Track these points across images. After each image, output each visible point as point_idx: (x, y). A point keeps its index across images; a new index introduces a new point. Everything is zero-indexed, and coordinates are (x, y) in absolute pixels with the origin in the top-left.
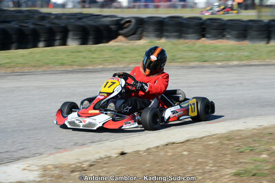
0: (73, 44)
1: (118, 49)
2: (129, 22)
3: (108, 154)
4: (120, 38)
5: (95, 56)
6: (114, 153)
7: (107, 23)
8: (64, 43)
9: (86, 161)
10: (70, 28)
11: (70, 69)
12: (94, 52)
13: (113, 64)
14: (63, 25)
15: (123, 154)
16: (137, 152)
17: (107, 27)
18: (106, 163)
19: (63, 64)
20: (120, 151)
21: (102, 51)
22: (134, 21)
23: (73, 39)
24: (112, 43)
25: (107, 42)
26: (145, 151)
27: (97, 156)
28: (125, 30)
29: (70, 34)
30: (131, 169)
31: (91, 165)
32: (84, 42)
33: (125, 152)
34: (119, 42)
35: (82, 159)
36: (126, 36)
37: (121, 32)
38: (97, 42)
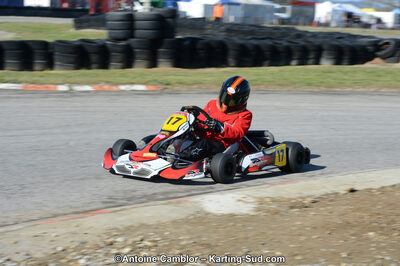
0: (326, 64)
1: (372, 72)
2: (387, 43)
3: (336, 190)
4: (377, 60)
5: (345, 77)
6: (343, 190)
7: (364, 44)
8: (317, 62)
9: (308, 197)
10: (325, 47)
11: (316, 90)
12: (346, 73)
13: (364, 87)
14: (317, 43)
15: (352, 191)
16: (369, 190)
17: (363, 48)
18: (332, 201)
19: (309, 85)
20: (349, 187)
21: (355, 72)
22: (393, 43)
23: (328, 59)
24: (368, 65)
25: (363, 63)
26: (378, 190)
27: (323, 191)
28: (383, 52)
29: (325, 54)
30: (358, 210)
31: (314, 202)
32: (338, 61)
33: (356, 188)
34: (376, 64)
35: (306, 193)
36: (384, 58)
37: (379, 53)
38: (353, 62)
